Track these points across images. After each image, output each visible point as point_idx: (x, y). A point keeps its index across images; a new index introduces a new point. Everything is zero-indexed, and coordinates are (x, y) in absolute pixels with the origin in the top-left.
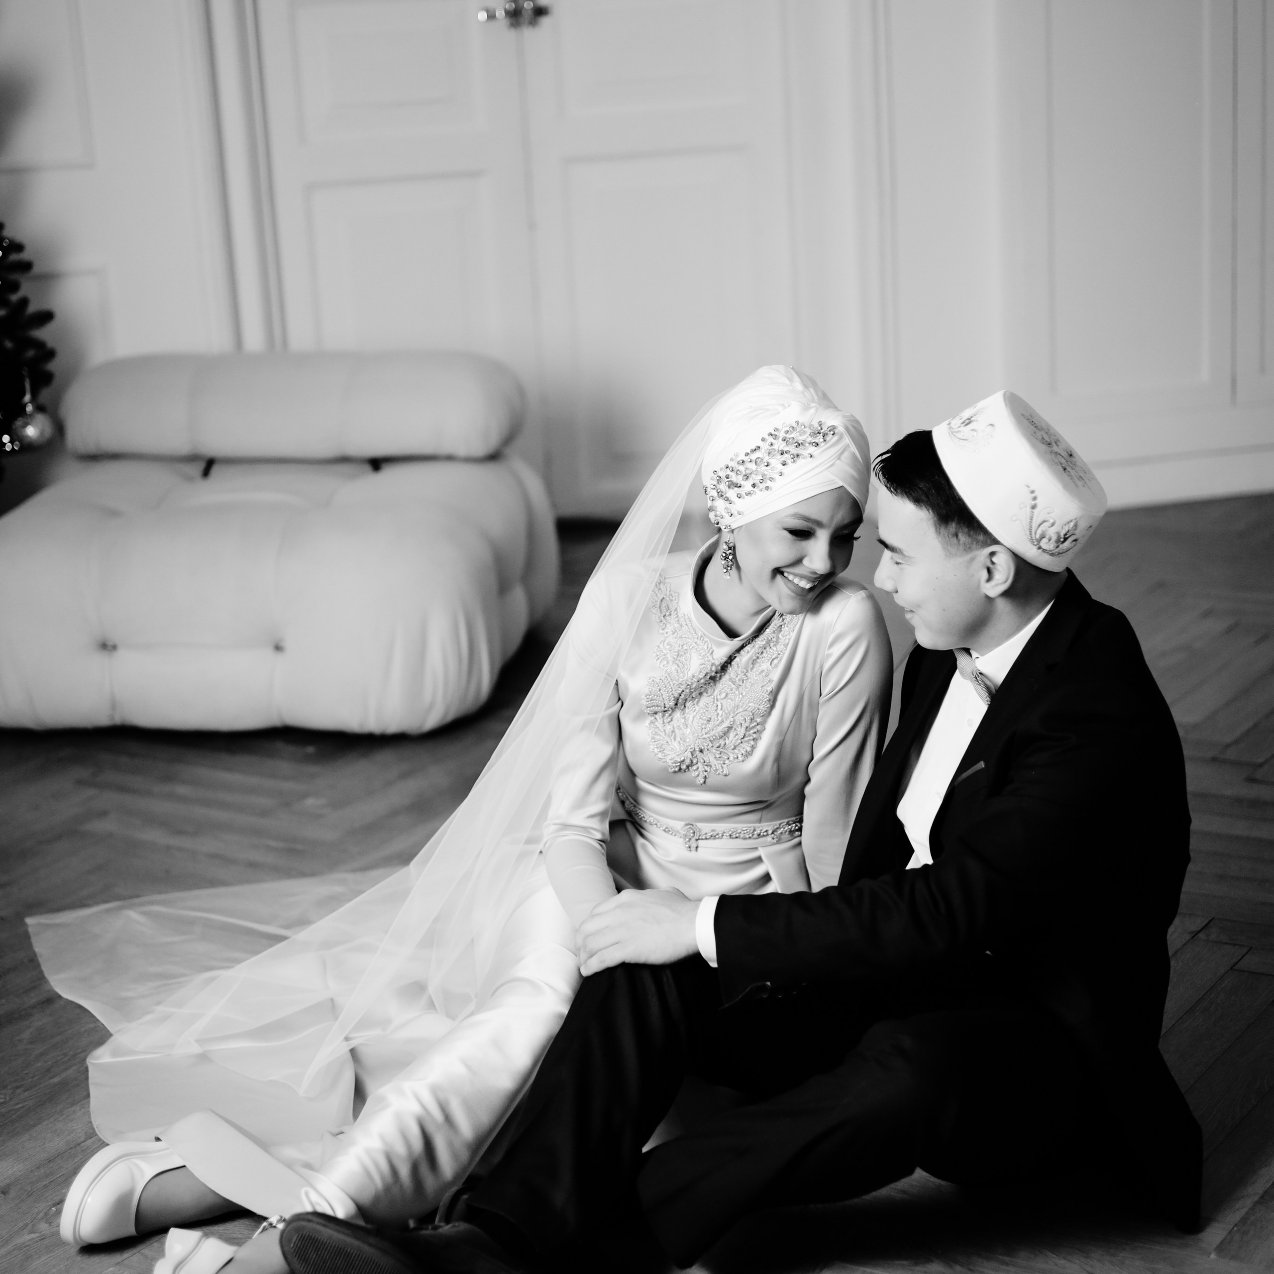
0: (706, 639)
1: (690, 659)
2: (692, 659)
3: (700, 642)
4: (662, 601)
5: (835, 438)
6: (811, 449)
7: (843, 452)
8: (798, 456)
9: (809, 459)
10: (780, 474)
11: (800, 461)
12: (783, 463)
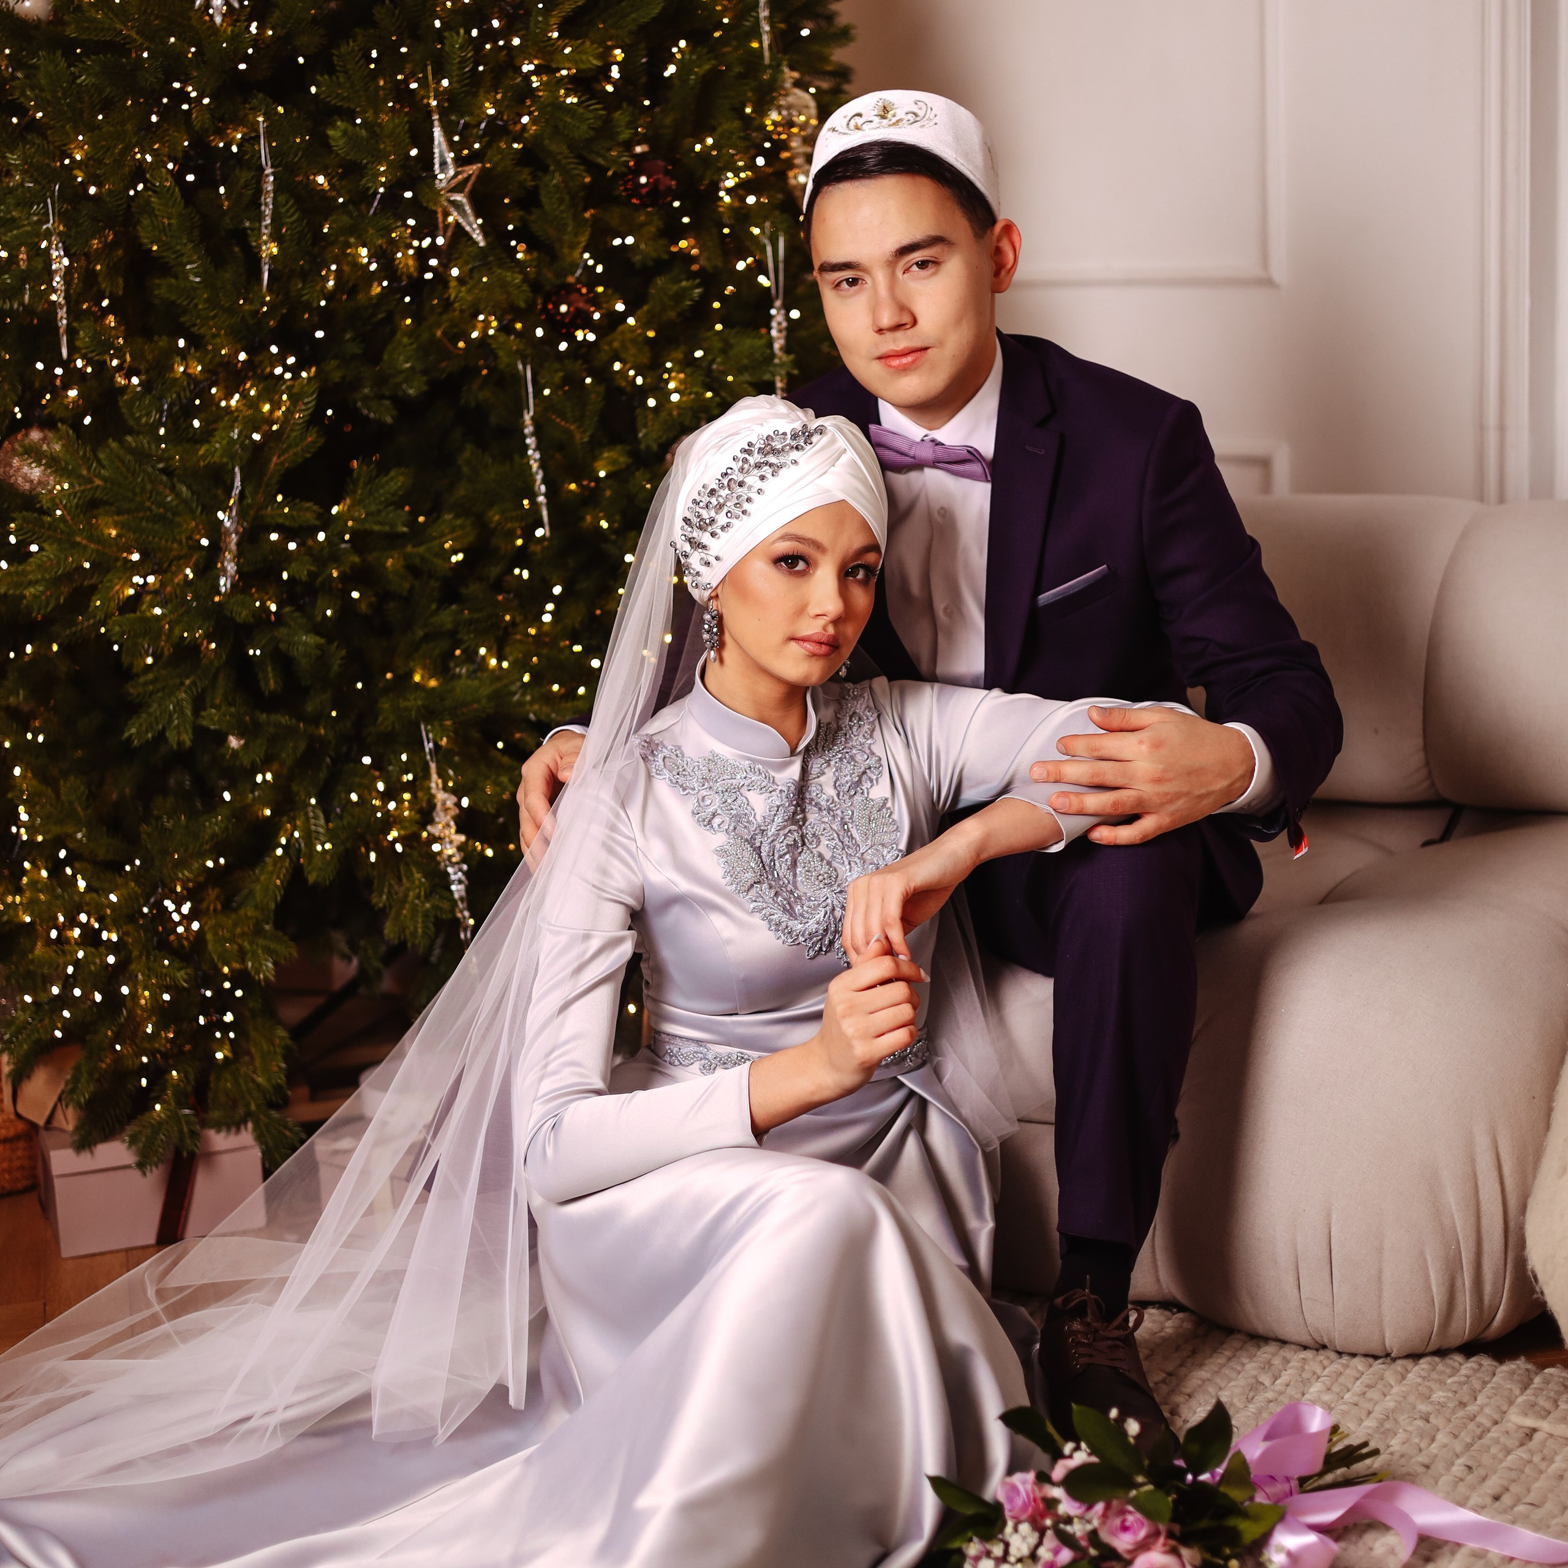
2: (749, 801)
4: (664, 760)
5: (825, 439)
6: (795, 454)
7: (838, 458)
8: (780, 467)
9: (793, 467)
10: (760, 491)
11: (782, 472)
12: (762, 478)
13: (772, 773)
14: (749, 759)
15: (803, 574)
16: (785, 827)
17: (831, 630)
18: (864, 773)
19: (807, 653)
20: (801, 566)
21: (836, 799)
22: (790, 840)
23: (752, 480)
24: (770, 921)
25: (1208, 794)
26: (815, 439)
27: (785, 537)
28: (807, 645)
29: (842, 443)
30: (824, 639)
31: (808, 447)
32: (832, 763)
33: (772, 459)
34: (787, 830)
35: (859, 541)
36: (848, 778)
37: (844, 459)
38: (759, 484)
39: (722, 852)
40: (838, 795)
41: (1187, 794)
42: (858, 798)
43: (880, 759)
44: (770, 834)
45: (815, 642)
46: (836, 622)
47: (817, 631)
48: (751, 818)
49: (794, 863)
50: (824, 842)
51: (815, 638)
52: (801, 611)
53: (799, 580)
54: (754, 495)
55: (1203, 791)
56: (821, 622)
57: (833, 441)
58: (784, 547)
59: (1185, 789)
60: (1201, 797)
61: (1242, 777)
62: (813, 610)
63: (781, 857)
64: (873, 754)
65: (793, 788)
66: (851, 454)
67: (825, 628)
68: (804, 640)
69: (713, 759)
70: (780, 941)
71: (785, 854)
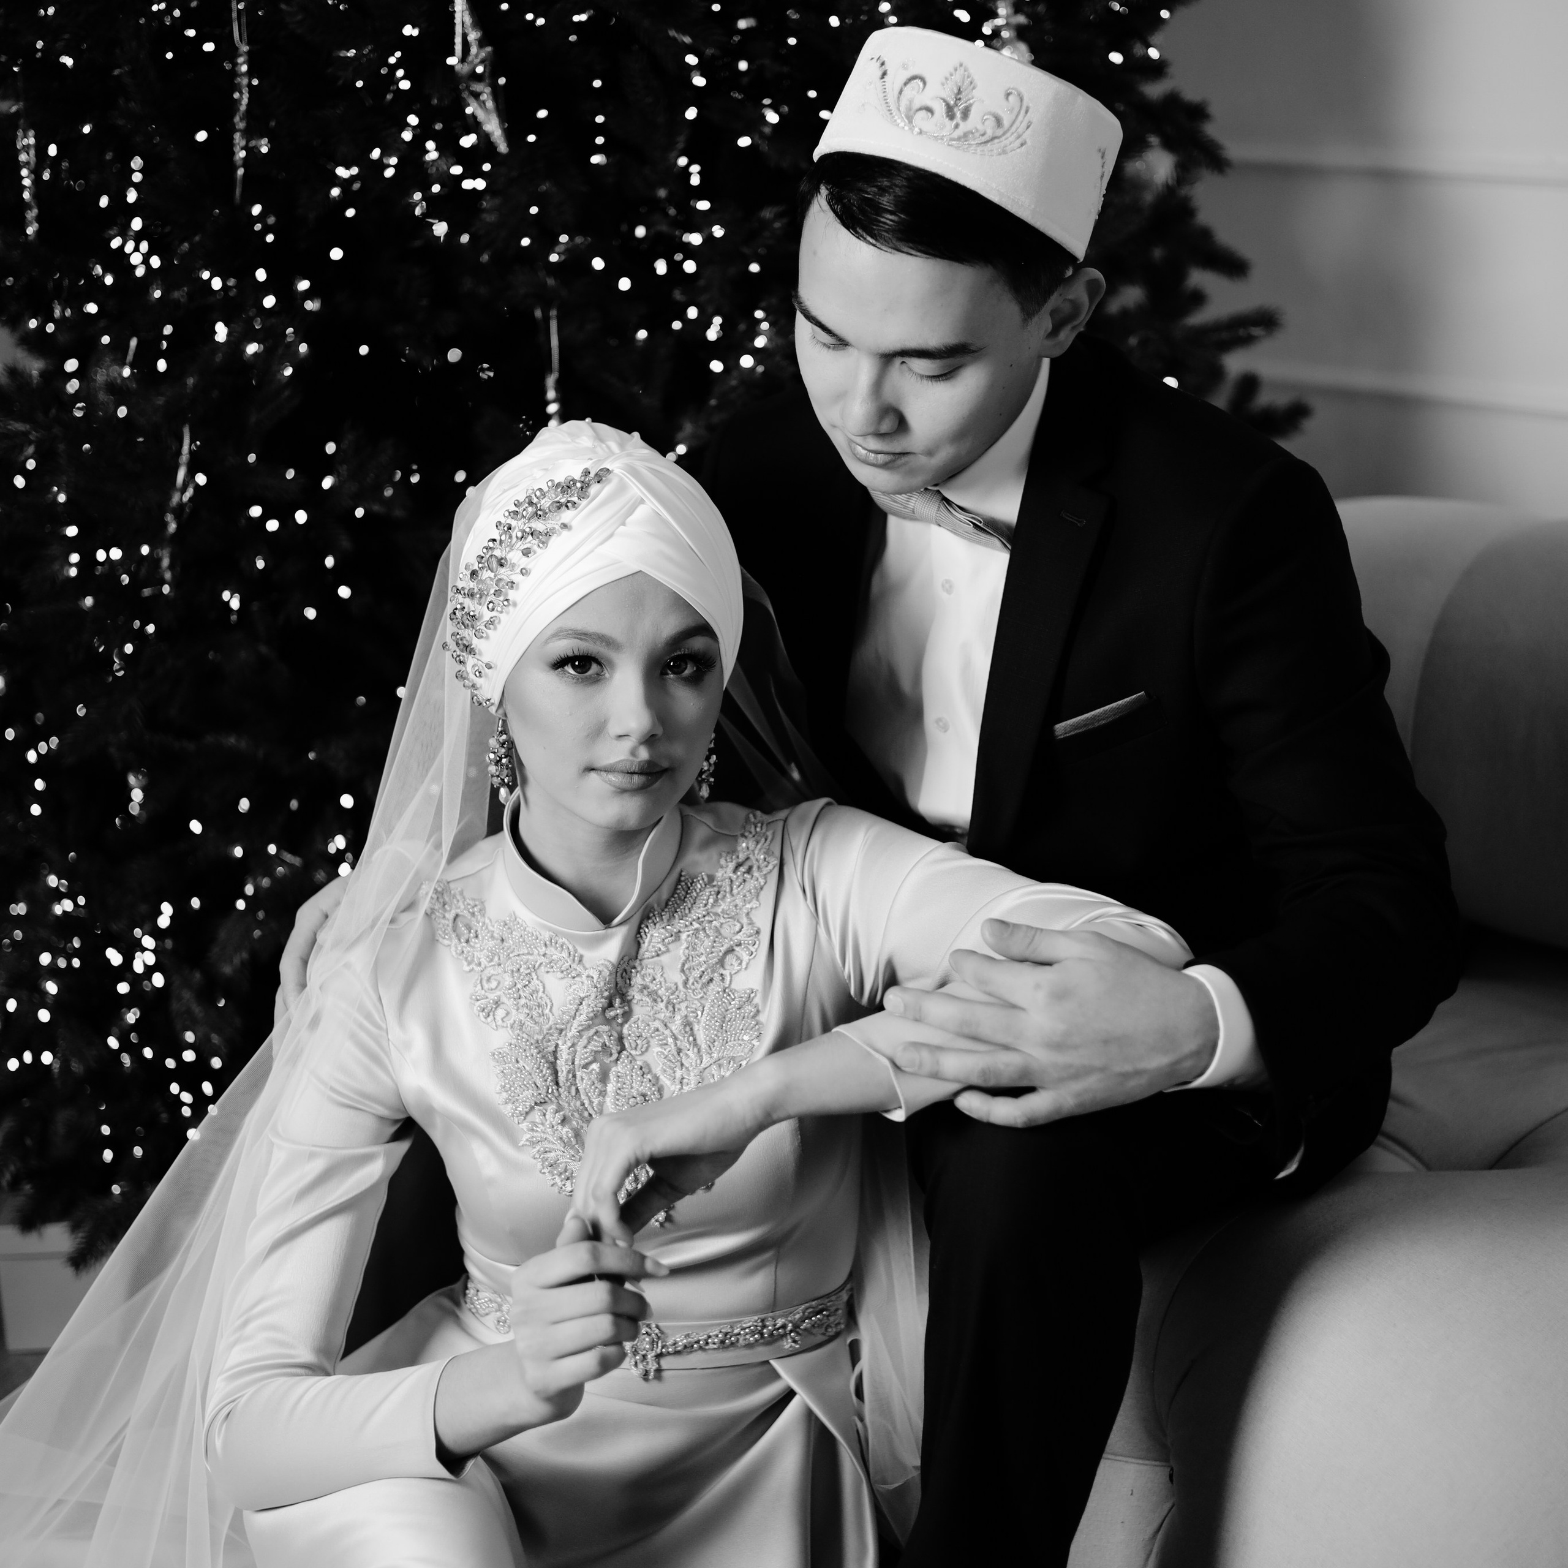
0: (560, 941)
1: (544, 988)
2: (546, 986)
3: (553, 949)
4: (455, 919)
5: (607, 489)
6: (566, 516)
7: (631, 511)
8: (548, 534)
9: (565, 533)
10: (524, 572)
11: (554, 541)
12: (526, 553)
13: (581, 951)
14: (550, 929)
15: (598, 679)
16: (589, 1027)
17: (644, 754)
18: (731, 951)
19: (614, 789)
20: (594, 668)
21: (681, 986)
22: (595, 1045)
23: (515, 556)
24: (544, 1160)
25: (1138, 1073)
26: (594, 489)
27: (558, 634)
28: (612, 777)
29: (636, 489)
30: (635, 768)
31: (584, 502)
32: (684, 936)
33: (539, 526)
34: (592, 1031)
35: (670, 626)
36: (703, 958)
37: (641, 512)
38: (523, 562)
39: (499, 1057)
40: (686, 983)
41: (1102, 1070)
42: (714, 988)
43: (758, 932)
44: (569, 1035)
45: (622, 772)
46: (650, 740)
47: (622, 757)
48: (547, 1011)
49: (604, 1077)
50: (656, 1049)
51: (620, 766)
52: (598, 731)
53: (590, 690)
54: (517, 578)
55: (1128, 1068)
56: (627, 744)
57: (622, 488)
58: (564, 647)
59: (1097, 1062)
60: (1126, 1076)
61: (1197, 1054)
62: (614, 729)
63: (586, 1066)
64: (751, 923)
65: (606, 973)
66: (651, 505)
67: (633, 753)
68: (608, 770)
69: (510, 924)
70: (556, 1189)
71: (591, 1063)
